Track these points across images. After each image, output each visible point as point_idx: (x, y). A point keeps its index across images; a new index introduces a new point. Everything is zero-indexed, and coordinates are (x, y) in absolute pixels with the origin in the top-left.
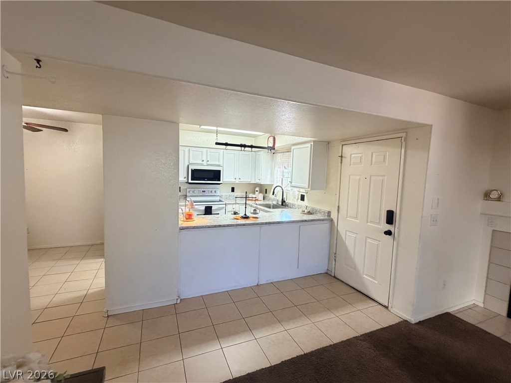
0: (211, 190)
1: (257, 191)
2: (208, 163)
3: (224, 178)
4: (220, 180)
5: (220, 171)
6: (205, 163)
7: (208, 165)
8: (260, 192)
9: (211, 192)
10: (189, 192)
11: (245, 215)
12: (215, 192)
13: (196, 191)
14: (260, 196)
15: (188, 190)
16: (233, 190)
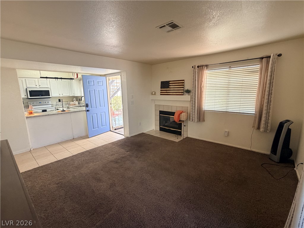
0: (45, 101)
1: (74, 100)
2: (40, 87)
3: (53, 94)
4: (50, 96)
5: (49, 91)
6: (38, 86)
7: (40, 88)
8: (77, 100)
9: (45, 102)
10: (30, 103)
11: (63, 110)
12: (48, 102)
13: (35, 103)
14: (77, 103)
15: (29, 103)
16: (60, 101)
